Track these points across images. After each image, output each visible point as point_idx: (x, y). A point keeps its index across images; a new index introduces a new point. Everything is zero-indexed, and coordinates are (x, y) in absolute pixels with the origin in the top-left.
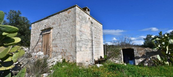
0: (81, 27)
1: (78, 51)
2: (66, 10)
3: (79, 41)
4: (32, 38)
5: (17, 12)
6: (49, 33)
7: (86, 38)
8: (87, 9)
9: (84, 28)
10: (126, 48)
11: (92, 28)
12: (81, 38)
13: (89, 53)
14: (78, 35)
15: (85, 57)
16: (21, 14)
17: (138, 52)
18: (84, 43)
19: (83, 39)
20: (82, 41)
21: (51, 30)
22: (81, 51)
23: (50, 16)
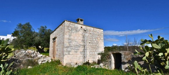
0: (70, 36)
1: (66, 54)
2: (61, 24)
3: (67, 47)
4: (50, 44)
5: (44, 27)
6: (55, 41)
7: (76, 44)
8: (80, 20)
9: (74, 36)
10: (115, 53)
11: (85, 35)
12: (69, 45)
13: (80, 57)
14: (66, 42)
15: (74, 59)
16: (46, 27)
17: (125, 57)
18: (74, 48)
19: (72, 45)
20: (71, 46)
21: (56, 39)
22: (69, 54)
23: (56, 29)
